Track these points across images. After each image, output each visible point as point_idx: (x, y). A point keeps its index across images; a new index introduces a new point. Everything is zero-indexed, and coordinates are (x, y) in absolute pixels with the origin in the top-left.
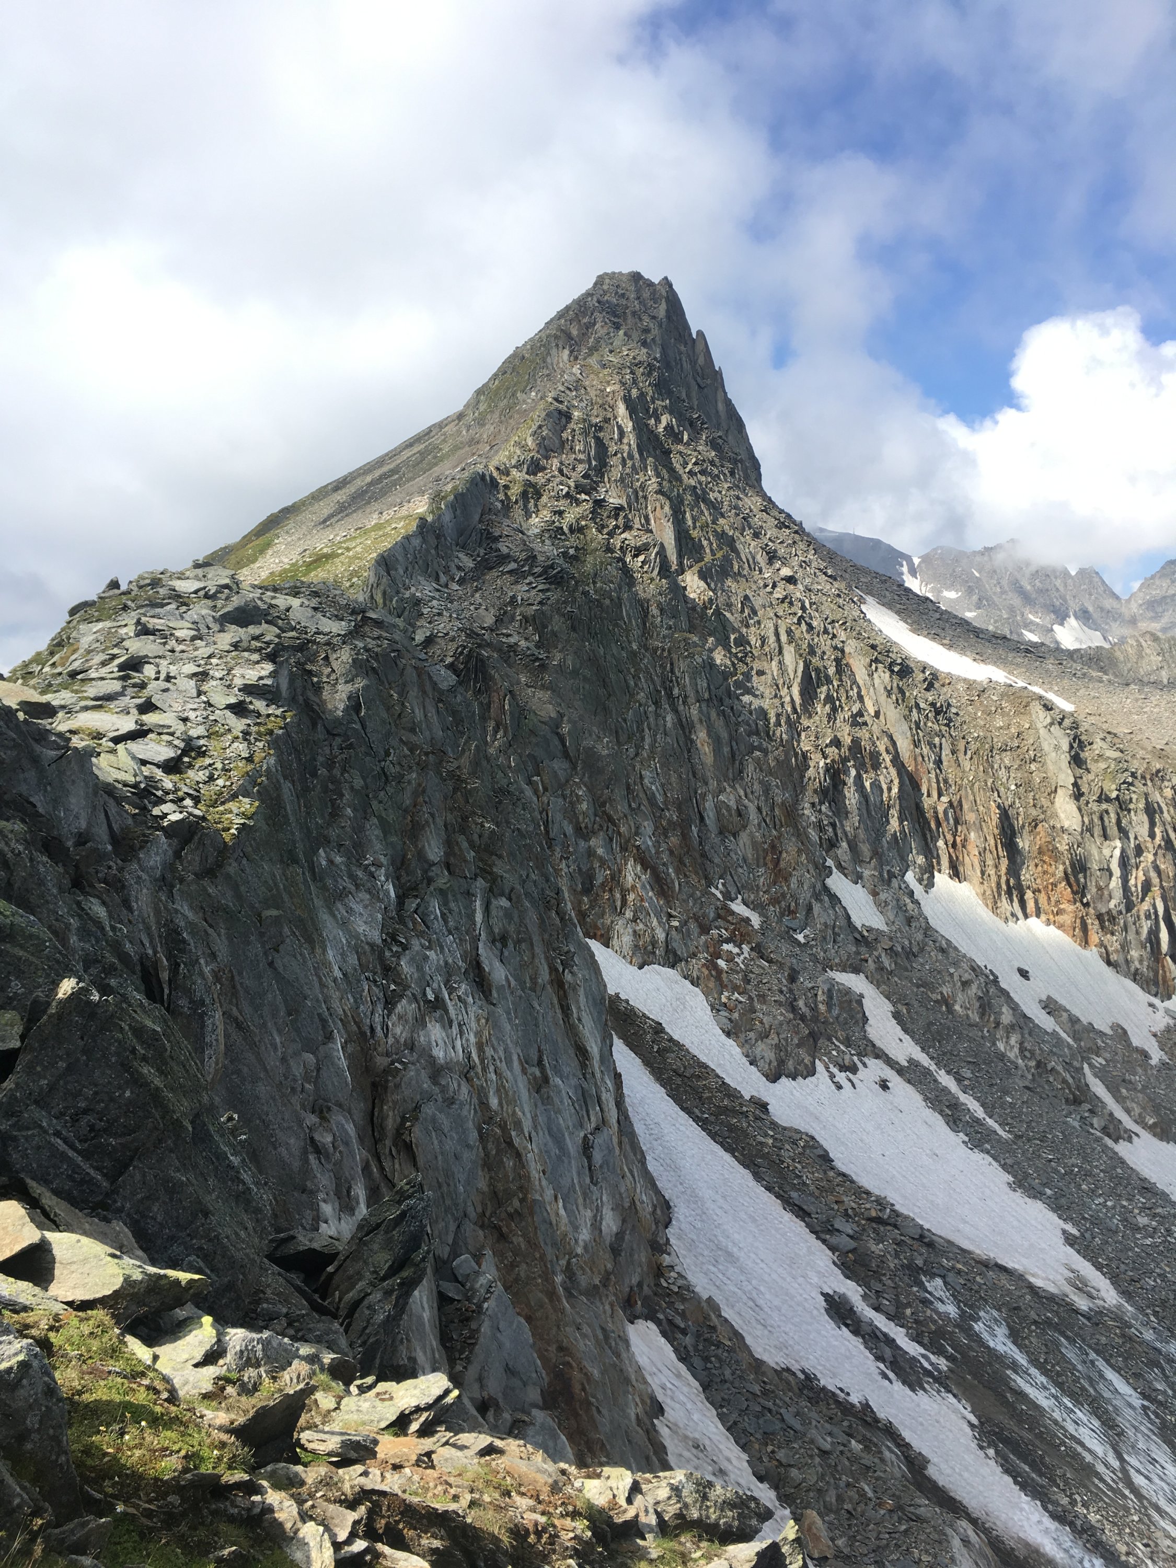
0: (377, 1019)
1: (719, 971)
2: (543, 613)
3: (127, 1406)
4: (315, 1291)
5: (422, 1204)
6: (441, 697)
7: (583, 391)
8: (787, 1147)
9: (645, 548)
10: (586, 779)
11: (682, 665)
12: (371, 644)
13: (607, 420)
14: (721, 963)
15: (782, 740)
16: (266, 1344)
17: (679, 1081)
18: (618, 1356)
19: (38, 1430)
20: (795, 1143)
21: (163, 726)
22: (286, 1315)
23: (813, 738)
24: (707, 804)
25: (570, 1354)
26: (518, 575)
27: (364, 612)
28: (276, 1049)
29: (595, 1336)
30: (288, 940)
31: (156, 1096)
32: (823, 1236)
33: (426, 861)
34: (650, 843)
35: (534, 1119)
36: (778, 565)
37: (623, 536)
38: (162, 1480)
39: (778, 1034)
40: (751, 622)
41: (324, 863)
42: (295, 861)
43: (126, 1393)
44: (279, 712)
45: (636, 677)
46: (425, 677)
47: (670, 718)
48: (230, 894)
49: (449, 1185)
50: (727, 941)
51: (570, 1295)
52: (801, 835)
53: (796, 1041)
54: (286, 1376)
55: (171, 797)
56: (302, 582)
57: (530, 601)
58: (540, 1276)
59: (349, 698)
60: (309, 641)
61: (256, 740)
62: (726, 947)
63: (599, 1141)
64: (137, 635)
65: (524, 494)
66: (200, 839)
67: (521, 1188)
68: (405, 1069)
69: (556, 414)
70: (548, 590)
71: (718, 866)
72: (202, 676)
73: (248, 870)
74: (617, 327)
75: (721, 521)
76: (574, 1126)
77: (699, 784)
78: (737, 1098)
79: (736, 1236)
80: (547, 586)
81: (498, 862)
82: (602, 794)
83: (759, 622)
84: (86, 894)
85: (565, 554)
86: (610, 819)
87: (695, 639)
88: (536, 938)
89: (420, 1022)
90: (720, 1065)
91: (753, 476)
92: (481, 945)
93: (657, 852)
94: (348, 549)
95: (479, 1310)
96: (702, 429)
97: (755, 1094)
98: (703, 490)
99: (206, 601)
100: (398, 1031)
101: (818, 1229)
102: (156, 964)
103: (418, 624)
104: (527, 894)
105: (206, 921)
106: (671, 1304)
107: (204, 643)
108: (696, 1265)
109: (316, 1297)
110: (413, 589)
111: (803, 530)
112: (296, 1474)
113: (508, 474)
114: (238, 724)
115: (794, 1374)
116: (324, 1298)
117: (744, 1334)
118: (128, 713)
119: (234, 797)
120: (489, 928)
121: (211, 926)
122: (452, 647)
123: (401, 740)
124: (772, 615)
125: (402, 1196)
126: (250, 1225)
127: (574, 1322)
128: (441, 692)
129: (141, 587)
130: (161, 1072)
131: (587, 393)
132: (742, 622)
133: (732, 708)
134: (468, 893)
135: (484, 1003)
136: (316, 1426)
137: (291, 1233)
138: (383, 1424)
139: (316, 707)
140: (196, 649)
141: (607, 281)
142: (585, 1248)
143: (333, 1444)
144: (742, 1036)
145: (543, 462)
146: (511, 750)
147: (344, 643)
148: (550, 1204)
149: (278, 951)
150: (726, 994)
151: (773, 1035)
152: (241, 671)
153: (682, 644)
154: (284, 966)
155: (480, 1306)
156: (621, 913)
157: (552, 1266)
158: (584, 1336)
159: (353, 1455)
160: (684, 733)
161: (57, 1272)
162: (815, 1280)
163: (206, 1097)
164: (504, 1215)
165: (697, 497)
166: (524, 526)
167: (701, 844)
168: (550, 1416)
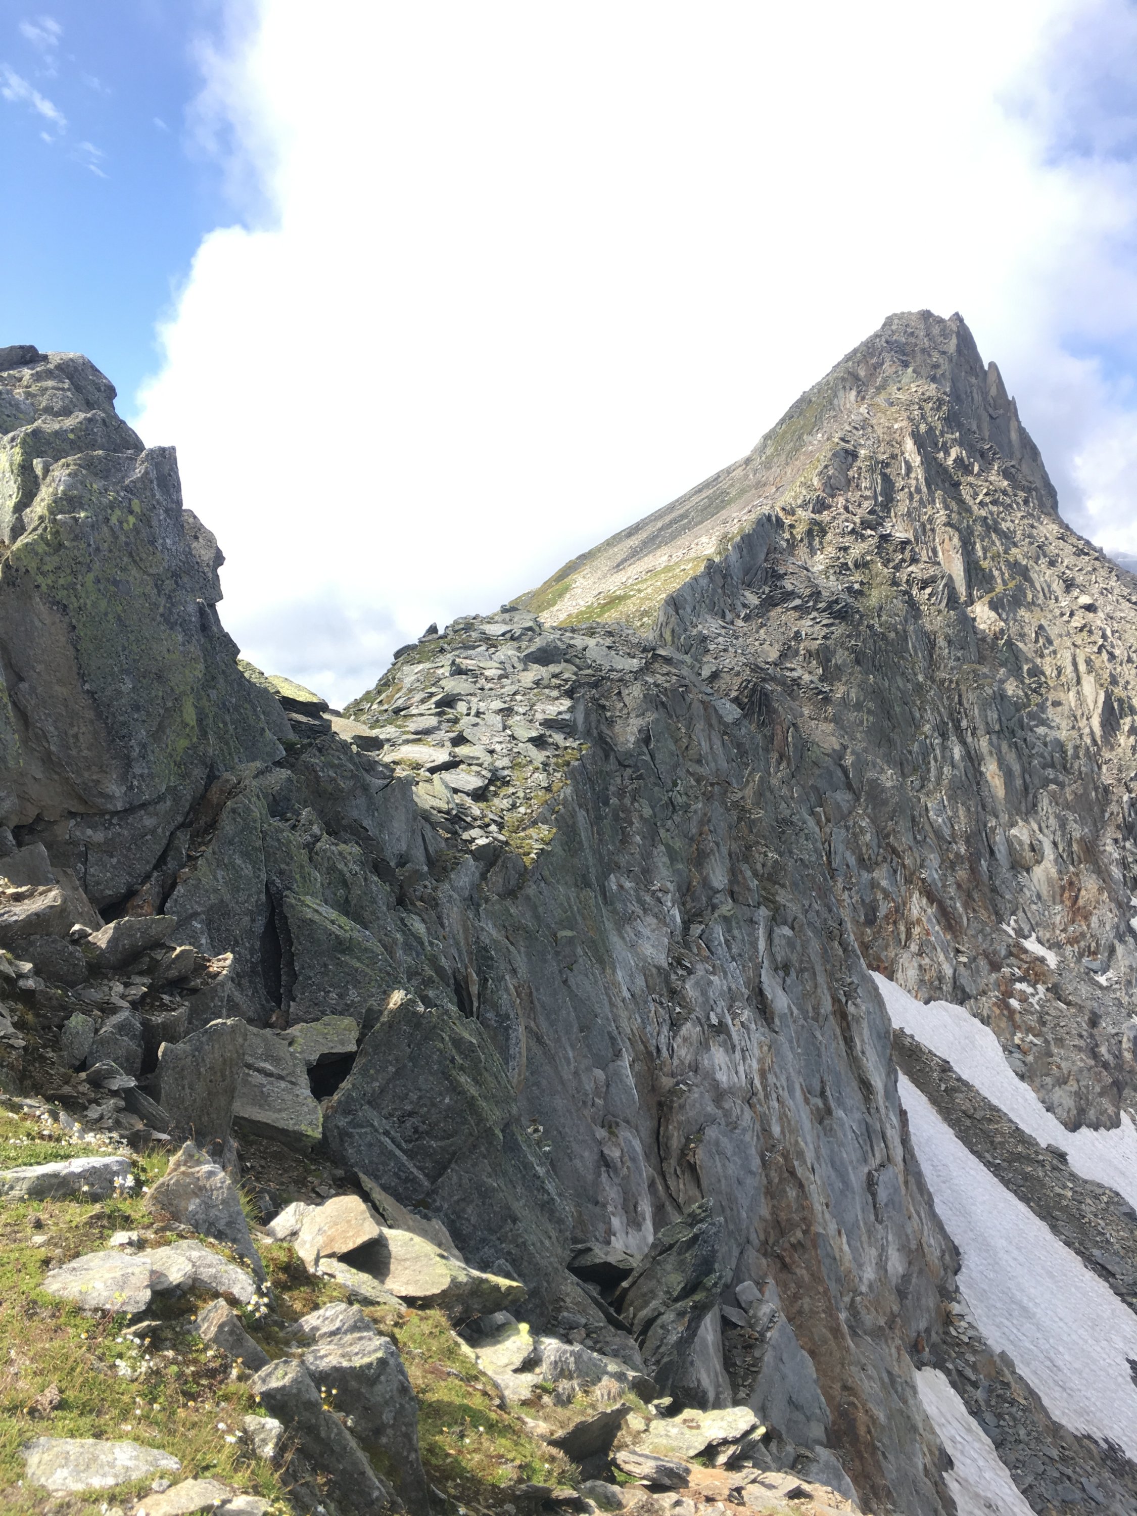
0: (663, 1040)
1: (1011, 1011)
2: (827, 647)
3: (465, 1409)
4: (611, 1304)
5: (714, 1230)
6: (726, 729)
7: (870, 430)
8: (1088, 1201)
9: (933, 580)
10: (869, 810)
11: (970, 697)
12: (660, 679)
13: (893, 457)
14: (1014, 1003)
15: (1080, 773)
16: (578, 1356)
17: (968, 1122)
18: (905, 1402)
19: (393, 1426)
20: (1096, 1197)
21: (473, 758)
22: (585, 1326)
23: (1115, 771)
24: (997, 838)
25: (855, 1395)
26: (802, 610)
27: (654, 650)
28: (569, 1063)
29: (881, 1379)
30: (581, 960)
31: (471, 1103)
32: (1129, 1299)
33: (711, 888)
34: (936, 876)
35: (817, 1150)
36: (1076, 592)
37: (910, 569)
38: (499, 1488)
39: (1078, 1081)
40: (1046, 652)
41: (615, 888)
42: (588, 885)
43: (464, 1396)
44: (575, 745)
45: (922, 709)
46: (711, 711)
47: (957, 752)
48: (528, 915)
49: (732, 1209)
50: (1021, 980)
51: (854, 1334)
52: (1101, 872)
53: (1098, 1089)
54: (598, 1391)
55: (479, 823)
56: (598, 623)
57: (814, 636)
58: (823, 1311)
59: (640, 731)
60: (603, 678)
61: (554, 770)
62: (1018, 986)
63: (884, 1177)
64: (452, 675)
65: (810, 533)
66: (504, 862)
67: (804, 1219)
68: (689, 1091)
69: (843, 454)
70: (832, 625)
71: (1010, 902)
72: (507, 712)
73: (545, 893)
74: (906, 365)
75: (1014, 550)
76: (858, 1161)
77: (988, 817)
78: (1033, 1145)
79: (1032, 1290)
80: (831, 621)
81: (782, 892)
82: (886, 826)
83: (1055, 652)
84: (409, 911)
85: (850, 589)
86: (894, 851)
87: (986, 670)
88: (819, 968)
89: (704, 1046)
90: (1013, 1109)
91: (1049, 503)
92: (763, 972)
93: (944, 886)
94: (639, 591)
95: (762, 1339)
96: (993, 460)
97: (1053, 1143)
98: (994, 520)
99: (512, 643)
100: (683, 1052)
101: (1124, 1291)
102: (466, 978)
103: (705, 660)
104: (810, 924)
105: (507, 938)
106: (961, 1355)
107: (509, 682)
108: (988, 1317)
109: (612, 1310)
110: (700, 627)
111: (1104, 557)
112: (614, 1495)
113: (793, 514)
114: (538, 756)
115: (1096, 1442)
116: (619, 1312)
117: (1041, 1394)
118: (443, 746)
119: (534, 823)
120: (772, 956)
121: (512, 943)
122: (737, 681)
123: (688, 771)
124: (1069, 644)
125: (694, 1220)
126: (553, 1234)
127: (859, 1362)
128: (726, 725)
129: (456, 632)
130: (477, 1082)
131: (874, 431)
132: (1036, 652)
133: (1025, 740)
134: (751, 921)
135: (767, 1030)
136: (627, 1446)
137: (588, 1245)
138: (692, 1453)
139: (609, 740)
140: (503, 687)
141: (896, 321)
142: (870, 1286)
143: (648, 1468)
144: (1038, 1081)
145: (829, 501)
146: (794, 781)
147: (636, 679)
148: (834, 1238)
149: (571, 970)
150: (1019, 1035)
151: (1072, 1082)
152: (543, 707)
153: (971, 676)
154: (577, 984)
155: (762, 1334)
156: (906, 946)
157: (836, 1303)
158: (870, 1378)
159: (667, 1482)
160: (973, 765)
161: (392, 1267)
162: (1120, 1345)
163: (515, 1108)
164: (787, 1245)
165: (988, 528)
166: (809, 563)
167: (991, 878)
168: (834, 1454)
